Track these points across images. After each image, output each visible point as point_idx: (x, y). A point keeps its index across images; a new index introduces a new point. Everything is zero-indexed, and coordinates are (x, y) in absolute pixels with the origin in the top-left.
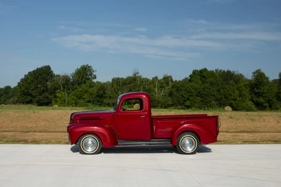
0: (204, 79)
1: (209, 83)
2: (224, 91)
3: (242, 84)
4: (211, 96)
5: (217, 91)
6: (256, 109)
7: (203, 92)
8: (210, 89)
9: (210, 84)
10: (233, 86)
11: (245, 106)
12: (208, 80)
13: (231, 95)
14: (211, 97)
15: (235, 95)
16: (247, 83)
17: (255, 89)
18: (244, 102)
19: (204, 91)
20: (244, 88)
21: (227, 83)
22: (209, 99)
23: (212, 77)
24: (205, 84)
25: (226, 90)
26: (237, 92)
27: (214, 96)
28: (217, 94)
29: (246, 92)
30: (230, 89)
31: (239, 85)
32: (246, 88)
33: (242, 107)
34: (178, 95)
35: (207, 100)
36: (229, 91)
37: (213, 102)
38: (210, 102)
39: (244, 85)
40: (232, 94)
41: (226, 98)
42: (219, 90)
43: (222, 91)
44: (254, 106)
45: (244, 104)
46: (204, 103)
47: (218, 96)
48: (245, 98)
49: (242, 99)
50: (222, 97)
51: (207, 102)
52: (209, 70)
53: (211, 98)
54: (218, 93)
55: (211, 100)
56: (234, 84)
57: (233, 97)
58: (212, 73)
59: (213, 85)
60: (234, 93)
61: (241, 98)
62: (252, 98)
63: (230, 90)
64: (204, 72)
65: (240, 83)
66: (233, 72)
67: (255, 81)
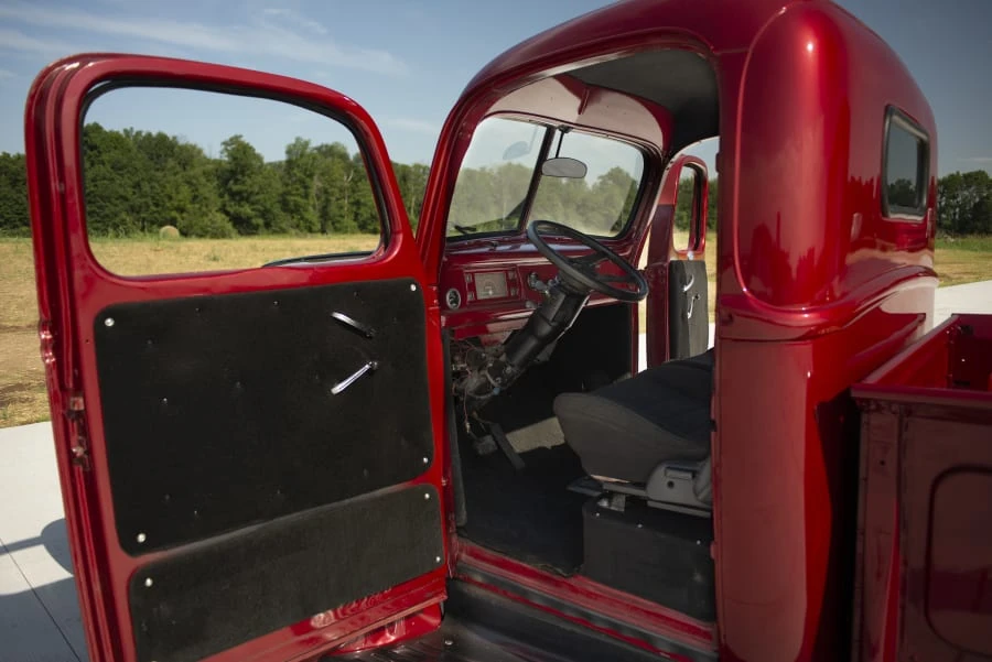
0: (95, 152)
1: (108, 166)
2: (152, 188)
3: (198, 171)
4: (117, 199)
5: (134, 187)
6: (235, 231)
7: (92, 189)
8: (112, 180)
9: (112, 168)
10: (175, 174)
11: (207, 226)
12: (105, 157)
13: (170, 198)
14: (118, 202)
15: (180, 197)
16: (210, 167)
17: (231, 182)
18: (205, 214)
19: (96, 186)
20: (203, 180)
21: (158, 166)
22: (112, 208)
23: (115, 148)
24: (97, 166)
25: (156, 185)
26: (185, 191)
27: (125, 199)
28: (134, 193)
29: (209, 190)
30: (169, 182)
31: (192, 173)
32: (208, 181)
33: (202, 228)
34: (15, 197)
35: (107, 212)
36: (165, 187)
37: (124, 215)
38: (116, 215)
39: (204, 173)
40: (174, 195)
41: (157, 205)
42: (137, 185)
43: (146, 187)
44: (229, 226)
45: (206, 219)
46: (99, 219)
47: (137, 201)
48: (207, 206)
49: (200, 209)
50: (146, 203)
51: (107, 216)
52: (107, 128)
53: (116, 205)
54: (136, 191)
55: (118, 209)
56: (178, 168)
57: (176, 204)
58: (117, 140)
59: (120, 169)
60: (178, 193)
61: (197, 206)
62: (224, 206)
63: (167, 185)
64: (92, 135)
65: (193, 166)
66: (175, 138)
67: (230, 163)
